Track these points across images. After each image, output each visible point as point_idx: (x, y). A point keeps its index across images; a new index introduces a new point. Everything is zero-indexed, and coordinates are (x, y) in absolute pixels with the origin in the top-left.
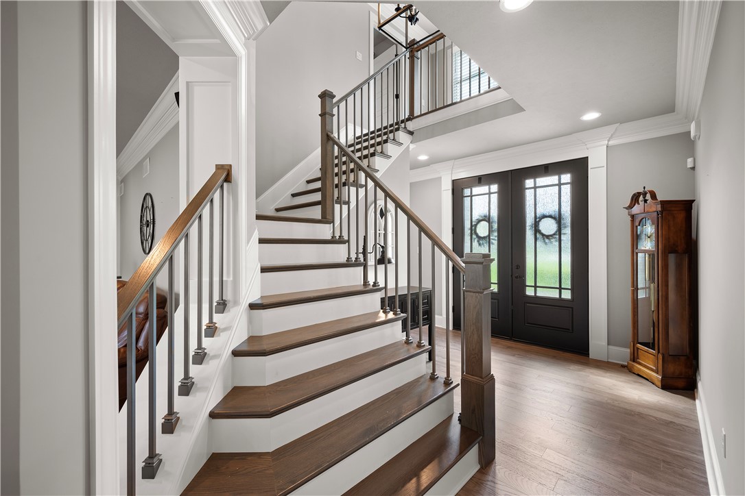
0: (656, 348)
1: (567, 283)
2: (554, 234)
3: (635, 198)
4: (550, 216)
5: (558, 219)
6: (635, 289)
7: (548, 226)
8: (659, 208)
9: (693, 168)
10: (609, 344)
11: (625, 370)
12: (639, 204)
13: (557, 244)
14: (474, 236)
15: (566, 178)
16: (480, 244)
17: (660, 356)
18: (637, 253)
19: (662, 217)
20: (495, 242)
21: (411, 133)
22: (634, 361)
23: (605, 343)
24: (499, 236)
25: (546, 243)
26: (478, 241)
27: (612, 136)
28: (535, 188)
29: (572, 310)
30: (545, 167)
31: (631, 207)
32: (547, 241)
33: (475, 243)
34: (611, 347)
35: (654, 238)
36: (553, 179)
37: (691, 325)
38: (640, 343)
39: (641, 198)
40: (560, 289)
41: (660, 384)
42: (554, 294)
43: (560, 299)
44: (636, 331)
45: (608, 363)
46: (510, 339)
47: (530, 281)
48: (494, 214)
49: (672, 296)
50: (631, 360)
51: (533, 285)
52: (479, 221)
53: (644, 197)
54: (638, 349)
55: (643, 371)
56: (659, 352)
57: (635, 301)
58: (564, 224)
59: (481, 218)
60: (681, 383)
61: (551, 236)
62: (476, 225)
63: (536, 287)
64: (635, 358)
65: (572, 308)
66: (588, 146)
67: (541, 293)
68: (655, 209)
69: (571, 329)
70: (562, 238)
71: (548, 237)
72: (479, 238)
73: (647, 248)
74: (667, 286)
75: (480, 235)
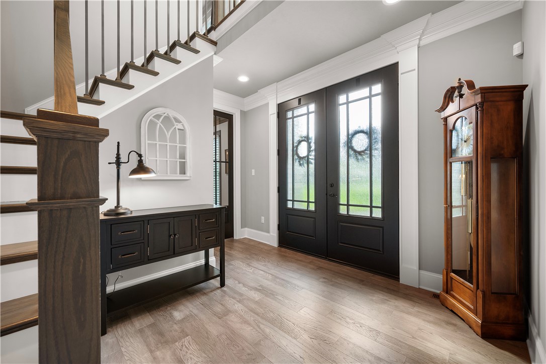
0: (475, 281)
1: (378, 202)
2: (366, 150)
3: (449, 97)
4: (362, 132)
5: (370, 133)
6: (449, 207)
7: (360, 142)
8: (478, 99)
9: (521, 56)
10: (420, 268)
11: (438, 302)
12: (453, 102)
13: (368, 160)
14: (296, 157)
15: (377, 88)
16: (300, 165)
17: (480, 294)
18: (451, 163)
19: (482, 111)
20: (313, 161)
21: (214, 43)
22: (447, 293)
23: (415, 267)
24: (315, 156)
25: (357, 159)
26: (299, 162)
27: (423, 32)
28: (348, 103)
29: (383, 230)
30: (356, 79)
31: (443, 108)
32: (360, 157)
33: (297, 164)
34: (422, 272)
35: (472, 142)
36: (364, 92)
37: (522, 253)
38: (455, 272)
39: (456, 93)
40: (371, 207)
41: (479, 331)
42: (365, 213)
43: (371, 219)
44: (449, 257)
45: (420, 290)
46: (325, 259)
47: (343, 200)
48: (312, 135)
49: (494, 215)
50: (443, 291)
51: (346, 203)
52: (300, 142)
53: (459, 92)
54: (452, 278)
55: (458, 308)
56: (478, 288)
57: (449, 221)
58: (376, 139)
59: (301, 139)
60: (508, 331)
61: (363, 152)
62: (297, 147)
63: (348, 205)
64: (448, 288)
65: (383, 227)
66: (398, 49)
67: (354, 212)
68: (473, 103)
69: (381, 250)
70: (373, 154)
71: (360, 153)
72: (300, 158)
73: (464, 155)
74: (489, 201)
75: (300, 155)
